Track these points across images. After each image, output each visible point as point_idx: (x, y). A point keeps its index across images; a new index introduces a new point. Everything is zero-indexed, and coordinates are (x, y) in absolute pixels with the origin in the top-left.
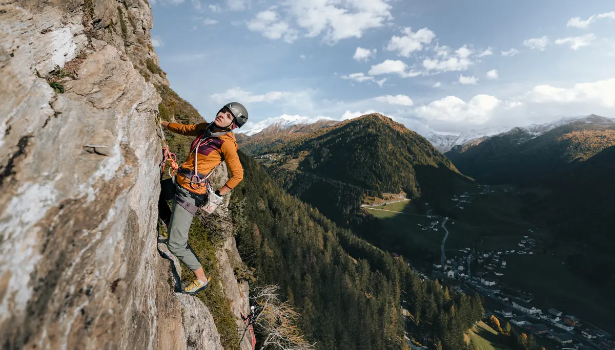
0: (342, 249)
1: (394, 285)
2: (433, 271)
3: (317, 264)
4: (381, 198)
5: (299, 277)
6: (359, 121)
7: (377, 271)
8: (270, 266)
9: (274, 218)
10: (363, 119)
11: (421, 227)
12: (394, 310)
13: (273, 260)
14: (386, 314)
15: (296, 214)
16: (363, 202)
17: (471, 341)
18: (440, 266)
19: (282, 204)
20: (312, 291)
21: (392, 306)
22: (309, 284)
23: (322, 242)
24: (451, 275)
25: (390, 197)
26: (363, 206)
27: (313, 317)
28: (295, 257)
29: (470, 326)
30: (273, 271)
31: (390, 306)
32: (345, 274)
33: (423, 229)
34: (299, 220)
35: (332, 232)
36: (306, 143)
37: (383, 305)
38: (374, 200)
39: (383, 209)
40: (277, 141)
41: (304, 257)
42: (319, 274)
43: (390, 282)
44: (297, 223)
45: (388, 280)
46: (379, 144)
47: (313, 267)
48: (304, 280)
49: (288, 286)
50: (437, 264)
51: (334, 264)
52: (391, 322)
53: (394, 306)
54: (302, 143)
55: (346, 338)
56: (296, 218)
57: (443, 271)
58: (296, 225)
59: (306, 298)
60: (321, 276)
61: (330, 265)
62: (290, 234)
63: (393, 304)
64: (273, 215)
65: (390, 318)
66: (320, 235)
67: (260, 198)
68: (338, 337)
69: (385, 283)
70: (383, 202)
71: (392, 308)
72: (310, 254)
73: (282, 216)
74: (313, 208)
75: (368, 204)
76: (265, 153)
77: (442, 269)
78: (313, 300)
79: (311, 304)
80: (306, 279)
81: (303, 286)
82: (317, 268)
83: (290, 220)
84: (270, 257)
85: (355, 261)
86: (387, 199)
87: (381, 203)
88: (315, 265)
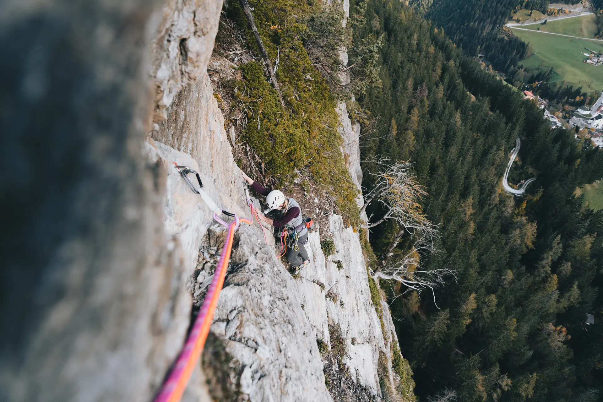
0: (462, 83)
1: (513, 129)
2: (574, 117)
3: (427, 98)
4: (544, 11)
5: (405, 110)
7: (498, 111)
8: (377, 97)
9: (388, 41)
11: (588, 58)
12: (502, 153)
13: (381, 90)
14: (490, 156)
15: (415, 36)
16: (511, 19)
17: (582, 195)
18: (588, 113)
19: (401, 23)
20: (417, 125)
21: (501, 150)
22: (415, 117)
23: (439, 71)
24: (597, 125)
25: (559, 10)
26: (510, 25)
27: (413, 149)
28: (405, 88)
29: (590, 181)
30: (379, 103)
31: (498, 149)
32: (458, 112)
33: (589, 61)
34: (418, 44)
35: (455, 61)
37: (491, 147)
38: (530, 14)
39: (538, 29)
41: (415, 89)
42: (428, 109)
43: (510, 125)
44: (415, 47)
45: (507, 124)
47: (422, 101)
48: (410, 114)
49: (393, 118)
50: (585, 109)
51: (447, 100)
52: (493, 165)
53: (503, 149)
55: (441, 171)
56: (415, 42)
57: (589, 119)
58: (413, 52)
59: (410, 131)
60: (429, 111)
61: (442, 101)
62: (404, 61)
63: (503, 147)
64: (388, 38)
65: (494, 160)
66: (439, 64)
67: (376, 15)
68: (433, 169)
69: (503, 125)
70: (544, 17)
71: (500, 152)
72: (422, 87)
73: (399, 39)
74: (438, 28)
75: (518, 21)
77: (587, 117)
78: (416, 134)
79: (413, 138)
80: (413, 112)
81: (407, 120)
82: (427, 103)
83: (407, 45)
84: (379, 87)
85: (473, 98)
86: (552, 14)
87: (540, 19)
88: (425, 99)
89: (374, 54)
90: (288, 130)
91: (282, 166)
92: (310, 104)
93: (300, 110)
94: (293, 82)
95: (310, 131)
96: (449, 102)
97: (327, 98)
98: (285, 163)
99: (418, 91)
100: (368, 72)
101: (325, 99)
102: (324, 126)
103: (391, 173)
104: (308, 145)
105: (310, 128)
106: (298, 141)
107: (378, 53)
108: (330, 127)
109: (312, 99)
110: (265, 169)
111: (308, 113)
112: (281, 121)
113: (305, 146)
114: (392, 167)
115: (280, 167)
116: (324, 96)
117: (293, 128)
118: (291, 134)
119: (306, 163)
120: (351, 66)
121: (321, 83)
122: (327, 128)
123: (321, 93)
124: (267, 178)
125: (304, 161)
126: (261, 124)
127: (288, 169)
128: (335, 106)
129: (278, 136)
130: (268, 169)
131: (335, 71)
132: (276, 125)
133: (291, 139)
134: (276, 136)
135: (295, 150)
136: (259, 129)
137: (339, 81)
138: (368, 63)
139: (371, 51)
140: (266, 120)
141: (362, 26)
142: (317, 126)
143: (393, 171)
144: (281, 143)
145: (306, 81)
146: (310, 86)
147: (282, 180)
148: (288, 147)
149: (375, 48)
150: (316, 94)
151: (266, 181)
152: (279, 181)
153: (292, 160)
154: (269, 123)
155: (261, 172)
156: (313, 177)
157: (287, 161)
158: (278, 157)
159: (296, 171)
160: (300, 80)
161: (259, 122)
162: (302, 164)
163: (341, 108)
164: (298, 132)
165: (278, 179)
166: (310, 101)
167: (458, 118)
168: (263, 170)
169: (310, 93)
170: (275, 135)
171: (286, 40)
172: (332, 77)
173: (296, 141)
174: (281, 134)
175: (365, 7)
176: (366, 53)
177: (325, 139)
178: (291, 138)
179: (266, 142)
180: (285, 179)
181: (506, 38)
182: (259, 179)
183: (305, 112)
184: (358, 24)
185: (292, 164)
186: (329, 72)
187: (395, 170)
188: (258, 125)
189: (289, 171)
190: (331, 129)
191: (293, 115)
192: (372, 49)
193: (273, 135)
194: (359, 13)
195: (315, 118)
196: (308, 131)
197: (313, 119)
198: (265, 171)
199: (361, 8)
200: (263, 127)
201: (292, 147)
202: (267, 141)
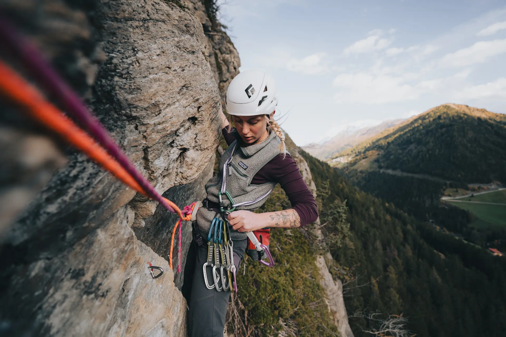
0: (425, 243)
3: (399, 257)
4: (467, 189)
5: (381, 269)
6: (428, 114)
7: (473, 268)
8: (352, 257)
10: (432, 111)
13: (354, 251)
15: (372, 209)
16: (443, 195)
19: (357, 200)
20: (397, 283)
22: (393, 276)
23: (401, 234)
25: (478, 188)
26: (444, 198)
28: (375, 249)
32: (433, 269)
34: (376, 214)
35: (412, 226)
36: (374, 143)
38: (457, 191)
39: (470, 200)
40: (346, 145)
41: (385, 249)
42: (402, 267)
44: (374, 217)
46: (455, 134)
47: (394, 259)
48: (387, 272)
49: (372, 277)
51: (418, 258)
54: (370, 144)
56: (373, 213)
58: (373, 220)
59: (392, 289)
60: (404, 269)
61: (414, 259)
62: (368, 228)
66: (399, 229)
67: (337, 197)
70: (470, 194)
72: (391, 247)
74: (388, 203)
75: (449, 196)
76: (337, 157)
78: (399, 291)
79: (397, 296)
80: (389, 270)
81: (386, 278)
82: (400, 261)
83: (367, 215)
84: (351, 249)
85: (442, 256)
86: (474, 190)
87: (467, 194)
88: (397, 257)
89: (341, 214)
90: (271, 276)
91: (266, 315)
92: (292, 255)
93: (283, 259)
94: (276, 236)
95: (293, 280)
96: (420, 260)
97: (307, 251)
98: (269, 311)
99: (388, 250)
100: (340, 229)
101: (305, 252)
102: (307, 276)
103: (387, 330)
104: (292, 294)
105: (293, 277)
106: (282, 288)
107: (345, 213)
108: (313, 278)
109: (293, 251)
110: (247, 318)
111: (291, 263)
112: (265, 268)
113: (289, 294)
114: (387, 323)
115: (264, 316)
116: (303, 249)
117: (277, 276)
118: (275, 281)
119: (291, 312)
120: (324, 224)
121: (300, 238)
122: (310, 278)
123: (301, 247)
124: (250, 330)
125: (288, 310)
126: (247, 270)
127: (272, 319)
128: (315, 259)
129: (262, 282)
130: (251, 318)
131: (311, 229)
132: (260, 272)
133: (275, 286)
134: (260, 282)
135: (279, 298)
136: (244, 274)
137: (315, 236)
138: (338, 221)
139: (339, 212)
140: (251, 266)
141: (328, 196)
142: (299, 275)
143: (388, 327)
144: (265, 289)
145: (286, 236)
146: (290, 240)
147: (266, 331)
148: (272, 294)
149: (342, 210)
150: (297, 247)
151: (249, 333)
152: (262, 332)
153: (276, 309)
154: (253, 269)
155: (244, 322)
156: (299, 331)
157: (271, 309)
158: (262, 304)
159: (281, 322)
160: (282, 235)
161: (245, 268)
162: (286, 313)
163: (320, 262)
164: (282, 280)
165: (262, 330)
166: (292, 252)
167: (435, 274)
168: (246, 319)
169: (291, 246)
170: (259, 280)
171: (269, 206)
172: (309, 234)
173: (279, 288)
174: (265, 280)
175: (327, 184)
176: (335, 214)
177: (309, 289)
178: (275, 284)
179: (250, 287)
180: (269, 331)
181: (446, 207)
182: (241, 330)
183: (288, 262)
184: (324, 194)
185: (276, 312)
186: (306, 229)
187: (390, 326)
188: (243, 271)
189: (273, 321)
190: (314, 279)
191: (277, 264)
192: (340, 211)
193: (257, 281)
194: (325, 188)
195: (297, 267)
196: (292, 280)
197: (295, 268)
198: (248, 319)
199: (325, 184)
200: (248, 273)
201: (276, 294)
202: (252, 286)
